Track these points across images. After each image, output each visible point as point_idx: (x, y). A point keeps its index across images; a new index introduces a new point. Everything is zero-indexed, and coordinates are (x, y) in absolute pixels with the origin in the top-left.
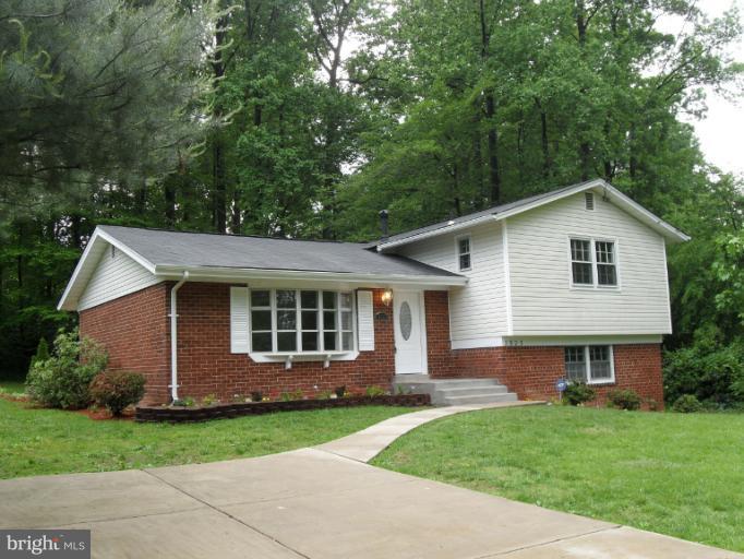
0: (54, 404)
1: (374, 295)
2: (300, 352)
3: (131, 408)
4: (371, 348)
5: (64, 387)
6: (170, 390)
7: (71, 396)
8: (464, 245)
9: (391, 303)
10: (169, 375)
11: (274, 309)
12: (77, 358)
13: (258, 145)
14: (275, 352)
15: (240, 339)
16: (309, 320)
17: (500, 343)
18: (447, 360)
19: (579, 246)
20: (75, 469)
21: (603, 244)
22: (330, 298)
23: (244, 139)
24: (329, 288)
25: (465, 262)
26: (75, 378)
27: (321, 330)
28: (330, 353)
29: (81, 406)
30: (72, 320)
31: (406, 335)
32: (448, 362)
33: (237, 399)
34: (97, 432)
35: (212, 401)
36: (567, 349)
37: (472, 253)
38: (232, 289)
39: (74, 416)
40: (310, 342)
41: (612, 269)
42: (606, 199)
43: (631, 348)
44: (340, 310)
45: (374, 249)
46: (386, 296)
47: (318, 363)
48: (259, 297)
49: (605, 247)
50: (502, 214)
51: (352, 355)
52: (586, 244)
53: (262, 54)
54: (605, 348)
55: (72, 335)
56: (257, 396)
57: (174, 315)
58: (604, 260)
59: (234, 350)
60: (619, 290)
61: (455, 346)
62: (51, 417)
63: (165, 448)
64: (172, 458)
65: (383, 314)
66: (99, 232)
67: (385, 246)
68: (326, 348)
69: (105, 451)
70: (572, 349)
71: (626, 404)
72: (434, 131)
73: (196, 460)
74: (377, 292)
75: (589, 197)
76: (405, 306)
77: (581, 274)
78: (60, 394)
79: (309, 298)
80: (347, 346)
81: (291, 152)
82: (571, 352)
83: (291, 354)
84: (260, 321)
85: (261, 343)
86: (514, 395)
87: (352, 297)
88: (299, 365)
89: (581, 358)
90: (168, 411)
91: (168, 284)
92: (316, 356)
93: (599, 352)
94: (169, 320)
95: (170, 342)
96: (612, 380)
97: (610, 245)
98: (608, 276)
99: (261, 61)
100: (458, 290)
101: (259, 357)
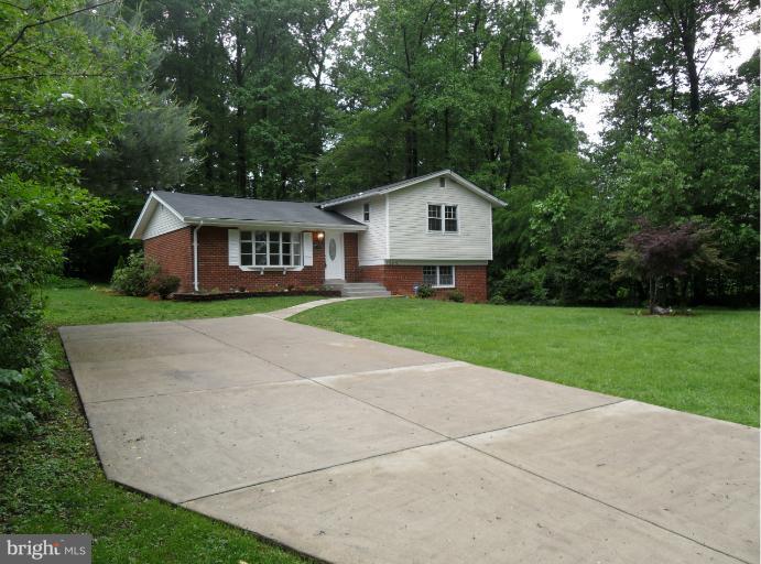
0: (129, 293)
1: (313, 235)
2: (268, 266)
3: (172, 295)
4: (311, 264)
5: (134, 283)
6: (193, 286)
7: (138, 288)
8: (367, 207)
9: (324, 239)
10: (193, 277)
11: (254, 242)
12: (142, 267)
13: (263, 133)
14: (254, 265)
15: (234, 257)
16: (274, 249)
17: (383, 263)
18: (356, 272)
19: (434, 209)
20: (138, 320)
21: (450, 208)
22: (287, 237)
23: (254, 128)
24: (286, 230)
25: (367, 217)
26: (141, 279)
27: (281, 254)
28: (286, 266)
29: (145, 295)
30: (139, 246)
31: (333, 257)
32: (356, 273)
33: (231, 291)
34: (152, 306)
35: (216, 291)
36: (425, 267)
37: (370, 211)
38: (230, 230)
39: (140, 299)
40: (274, 260)
41: (455, 222)
42: (453, 181)
43: (465, 268)
44: (293, 243)
45: (319, 207)
46: (321, 236)
47: (279, 272)
48: (245, 235)
49: (451, 210)
50: (385, 191)
51: (299, 268)
52: (439, 207)
53: (266, 69)
54: (450, 267)
55: (139, 255)
56: (242, 289)
57: (195, 244)
58: (450, 216)
59: (231, 263)
60: (459, 234)
61: (361, 264)
62: (126, 300)
63: (187, 313)
64: (189, 317)
65: (318, 246)
66: (153, 195)
67: (327, 205)
68: (284, 264)
69: (155, 314)
70: (429, 267)
71: (456, 299)
72: (369, 131)
73: (201, 318)
74: (315, 233)
75: (442, 180)
76: (333, 241)
77: (434, 225)
78: (132, 288)
79: (274, 236)
80: (297, 263)
81: (286, 138)
82: (427, 269)
83: (263, 267)
84: (246, 248)
85: (246, 260)
86: (389, 292)
87: (301, 236)
88: (267, 272)
89: (434, 273)
90: (191, 296)
91: (192, 227)
92: (278, 268)
93: (446, 269)
94: (193, 247)
95: (193, 259)
96: (453, 286)
97: (455, 208)
98: (452, 226)
99: (265, 74)
100: (363, 233)
101: (245, 268)
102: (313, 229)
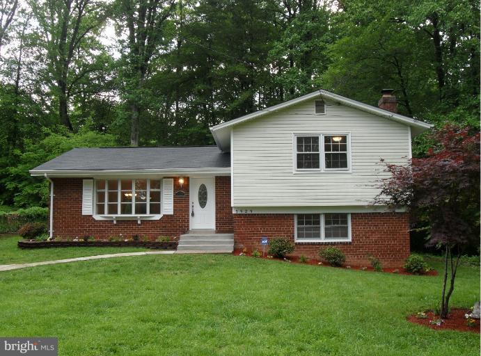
1: (174, 181)
2: (119, 215)
4: (171, 212)
6: (50, 233)
11: (106, 191)
14: (106, 214)
15: (88, 207)
19: (306, 142)
28: (140, 216)
38: (84, 180)
40: (126, 209)
44: (149, 191)
46: (182, 181)
47: (134, 221)
48: (99, 184)
49: (338, 141)
51: (157, 217)
52: (315, 139)
54: (345, 215)
57: (52, 195)
58: (334, 149)
59: (84, 213)
60: (350, 171)
65: (181, 194)
68: (137, 213)
70: (308, 216)
74: (176, 179)
75: (319, 103)
76: (203, 187)
80: (154, 212)
82: (306, 218)
83: (115, 216)
85: (100, 210)
87: (161, 182)
88: (120, 221)
92: (130, 217)
93: (338, 217)
96: (349, 240)
101: (98, 217)
102: (174, 174)
